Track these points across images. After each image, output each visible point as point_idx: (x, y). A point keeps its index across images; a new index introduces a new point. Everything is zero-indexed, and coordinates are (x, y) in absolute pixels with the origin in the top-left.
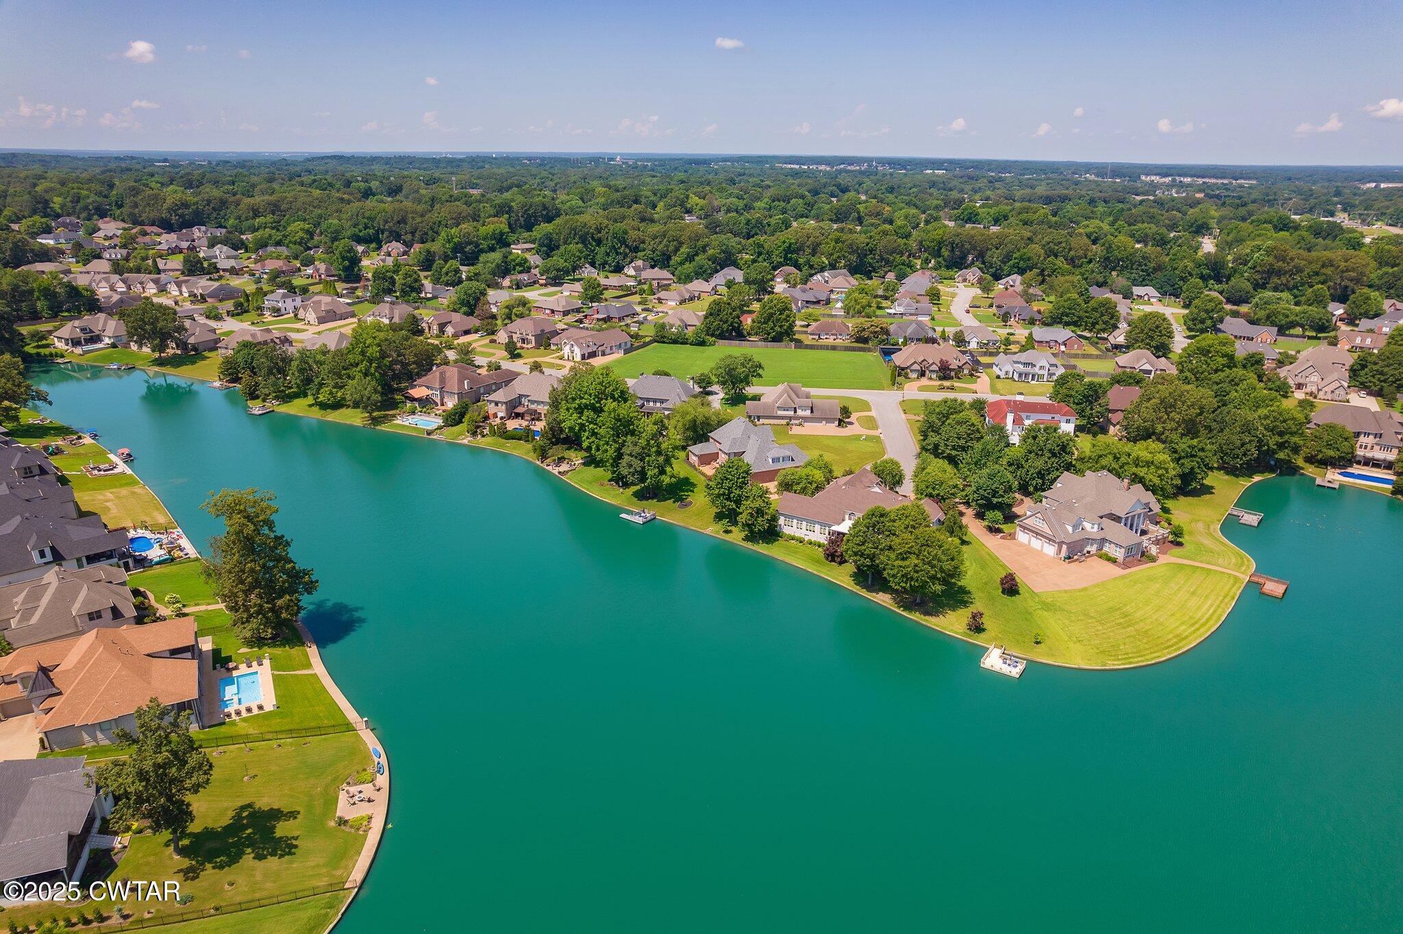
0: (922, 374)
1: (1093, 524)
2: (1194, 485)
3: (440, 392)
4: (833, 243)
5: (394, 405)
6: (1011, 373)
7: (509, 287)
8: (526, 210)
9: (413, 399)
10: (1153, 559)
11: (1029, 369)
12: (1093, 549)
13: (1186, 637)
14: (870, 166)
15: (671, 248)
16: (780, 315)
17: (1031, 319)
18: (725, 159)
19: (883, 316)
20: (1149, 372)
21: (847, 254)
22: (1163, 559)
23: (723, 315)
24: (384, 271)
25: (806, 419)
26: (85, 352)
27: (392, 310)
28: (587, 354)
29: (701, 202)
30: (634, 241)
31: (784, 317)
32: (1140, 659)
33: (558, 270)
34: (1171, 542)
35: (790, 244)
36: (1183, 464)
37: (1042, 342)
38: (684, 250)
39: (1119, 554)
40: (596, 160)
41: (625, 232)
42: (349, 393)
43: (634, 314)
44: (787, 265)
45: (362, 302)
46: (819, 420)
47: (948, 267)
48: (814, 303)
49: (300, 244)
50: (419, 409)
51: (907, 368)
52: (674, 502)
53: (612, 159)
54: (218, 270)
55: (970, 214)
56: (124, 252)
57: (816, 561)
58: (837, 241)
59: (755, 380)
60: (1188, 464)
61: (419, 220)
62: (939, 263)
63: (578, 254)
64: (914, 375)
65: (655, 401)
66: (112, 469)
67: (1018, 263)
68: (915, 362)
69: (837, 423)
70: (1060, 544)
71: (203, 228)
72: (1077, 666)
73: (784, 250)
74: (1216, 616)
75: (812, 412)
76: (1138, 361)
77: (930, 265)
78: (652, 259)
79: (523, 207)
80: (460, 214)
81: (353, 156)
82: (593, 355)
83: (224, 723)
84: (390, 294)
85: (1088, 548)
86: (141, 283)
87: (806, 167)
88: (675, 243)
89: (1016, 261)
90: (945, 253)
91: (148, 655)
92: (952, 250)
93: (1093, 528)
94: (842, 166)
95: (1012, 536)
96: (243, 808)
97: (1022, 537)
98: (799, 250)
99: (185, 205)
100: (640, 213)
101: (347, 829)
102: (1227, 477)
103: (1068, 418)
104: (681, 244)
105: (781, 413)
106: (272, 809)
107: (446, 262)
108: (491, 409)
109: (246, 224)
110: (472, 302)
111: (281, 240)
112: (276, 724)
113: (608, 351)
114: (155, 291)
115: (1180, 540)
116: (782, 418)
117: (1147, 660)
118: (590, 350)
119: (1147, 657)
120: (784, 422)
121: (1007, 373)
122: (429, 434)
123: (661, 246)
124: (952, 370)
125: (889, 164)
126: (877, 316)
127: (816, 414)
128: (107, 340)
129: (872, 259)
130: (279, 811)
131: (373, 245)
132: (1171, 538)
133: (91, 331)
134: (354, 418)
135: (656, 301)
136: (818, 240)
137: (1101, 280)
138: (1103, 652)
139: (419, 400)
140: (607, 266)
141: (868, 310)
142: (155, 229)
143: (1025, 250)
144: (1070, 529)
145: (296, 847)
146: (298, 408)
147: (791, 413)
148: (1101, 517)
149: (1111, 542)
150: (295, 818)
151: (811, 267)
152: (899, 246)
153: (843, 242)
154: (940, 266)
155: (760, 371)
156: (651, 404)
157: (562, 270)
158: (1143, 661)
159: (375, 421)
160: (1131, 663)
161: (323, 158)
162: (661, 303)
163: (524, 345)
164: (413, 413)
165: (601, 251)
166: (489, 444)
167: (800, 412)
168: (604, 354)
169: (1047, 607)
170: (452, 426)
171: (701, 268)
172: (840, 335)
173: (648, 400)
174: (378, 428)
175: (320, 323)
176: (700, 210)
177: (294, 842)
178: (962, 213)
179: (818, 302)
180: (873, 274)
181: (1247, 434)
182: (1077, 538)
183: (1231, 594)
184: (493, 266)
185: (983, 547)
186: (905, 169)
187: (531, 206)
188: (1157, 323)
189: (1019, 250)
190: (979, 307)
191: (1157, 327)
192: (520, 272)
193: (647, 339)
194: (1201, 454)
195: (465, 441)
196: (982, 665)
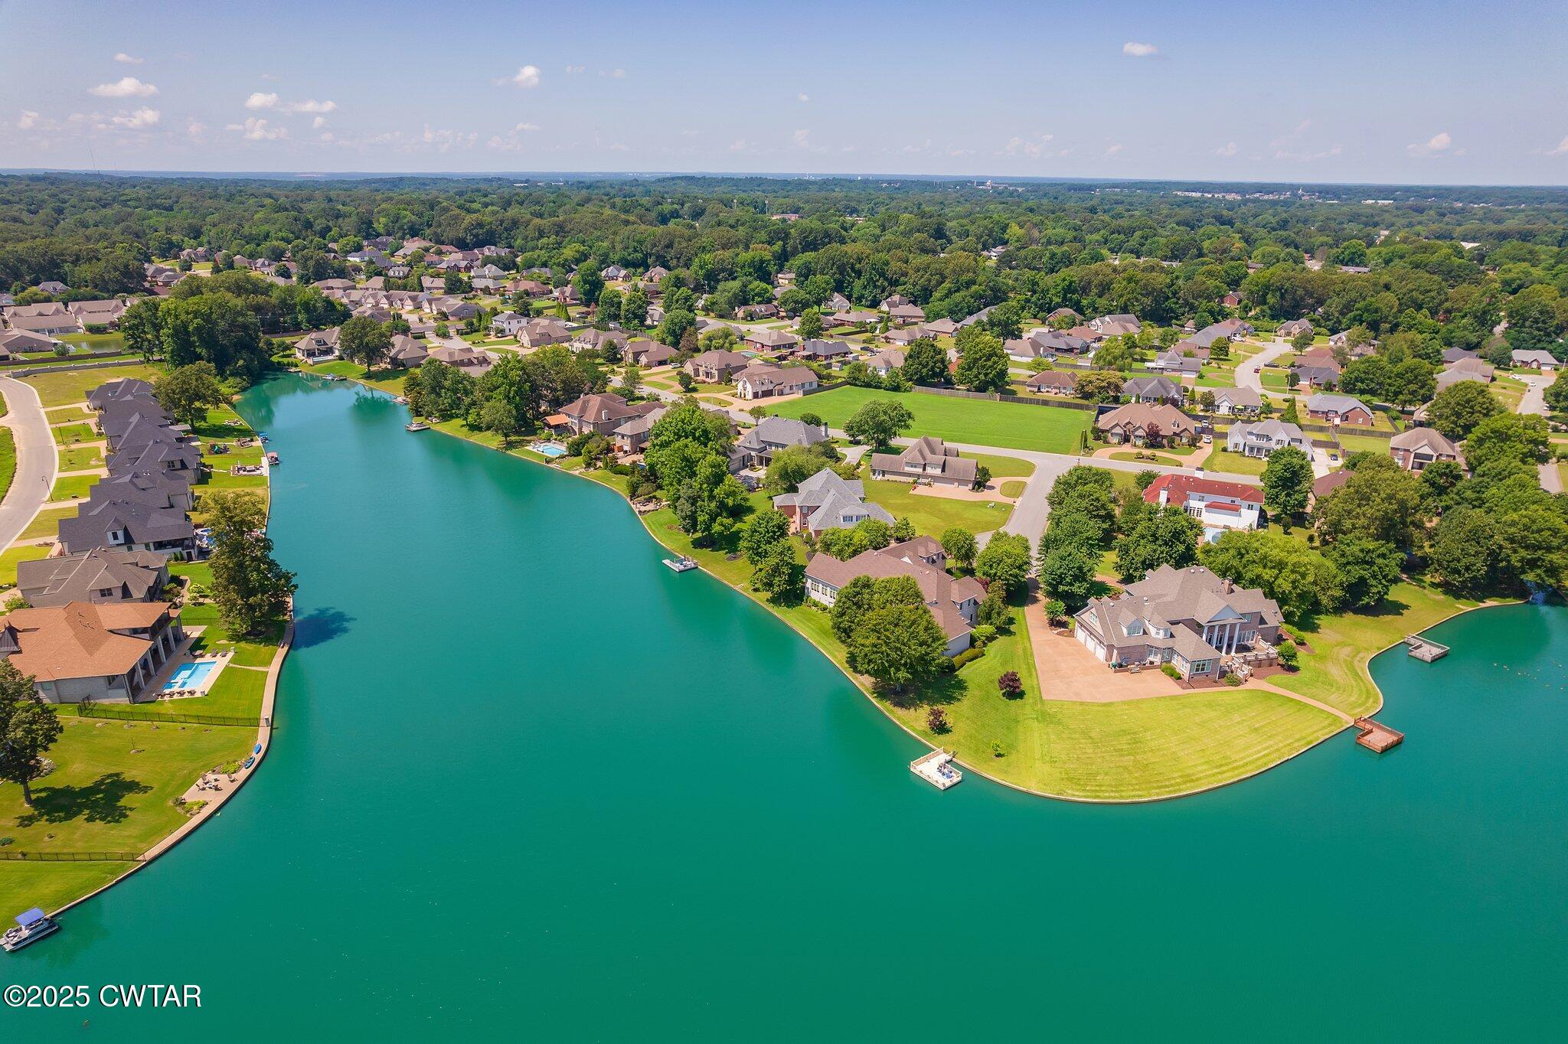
0: (1126, 439)
1: (1158, 629)
2: (1366, 600)
3: (579, 421)
4: (1125, 283)
5: (533, 431)
6: (1241, 447)
7: (743, 319)
8: (805, 237)
9: (550, 427)
10: (1237, 683)
11: (1263, 443)
12: (1157, 659)
13: (1198, 779)
14: (1295, 195)
15: (933, 283)
16: (985, 361)
17: (1327, 383)
18: (1115, 185)
19: (1138, 371)
20: (1430, 457)
21: (1140, 297)
22: (1253, 684)
23: (923, 358)
24: (611, 296)
25: (935, 478)
26: (315, 363)
27: (597, 336)
28: (760, 393)
29: (1021, 232)
30: (895, 273)
31: (989, 363)
32: (1112, 794)
33: (796, 302)
34: (1282, 666)
35: (1071, 283)
36: (1349, 572)
37: (1317, 412)
38: (946, 285)
39: (1183, 669)
40: (963, 184)
41: (887, 263)
42: (486, 414)
43: (847, 353)
44: (1066, 306)
45: (588, 327)
46: (950, 481)
47: (1273, 317)
48: (1066, 351)
49: (563, 266)
50: (554, 437)
51: (1108, 431)
52: (726, 553)
53: (983, 184)
54: (472, 289)
55: (1353, 253)
56: (406, 269)
57: (823, 632)
58: (1130, 280)
59: (902, 431)
60: (1357, 572)
61: (684, 244)
62: (1262, 311)
63: (824, 285)
64: (1115, 440)
65: (777, 445)
66: (254, 471)
67: (1361, 316)
68: (1117, 425)
69: (970, 486)
70: (1110, 648)
71: (493, 248)
72: (1025, 789)
73: (1063, 289)
74: (1264, 760)
75: (943, 470)
76: (1417, 441)
77: (1250, 314)
78: (912, 294)
79: (802, 232)
80: (729, 239)
81: (704, 178)
82: (768, 394)
83: (154, 702)
84: (615, 320)
85: (1151, 658)
86: (401, 300)
87: (1210, 196)
88: (937, 277)
89: (1359, 312)
90: (1271, 299)
91: (111, 631)
92: (1282, 296)
93: (1158, 633)
94: (1257, 195)
95: (1072, 633)
96: (110, 776)
97: (1081, 635)
98: (1085, 290)
99: (480, 225)
100: (920, 242)
101: (179, 809)
102: (1442, 597)
103: (1251, 503)
104: (943, 278)
105: (908, 469)
106: (133, 781)
107: (679, 288)
108: (618, 441)
109: (531, 244)
110: (678, 332)
111: (546, 261)
112: (194, 710)
113: (787, 390)
114: (411, 308)
115: (1294, 663)
116: (910, 475)
117: (1122, 797)
118: (765, 388)
119: (1123, 794)
120: (911, 480)
121: (1236, 445)
122: (547, 462)
123: (922, 280)
124: (1164, 437)
125: (1320, 192)
126: (1131, 370)
127: (947, 474)
128: (337, 353)
129: (1174, 303)
130: (138, 784)
131: (641, 270)
132: (1281, 661)
133: (325, 344)
134: (491, 441)
135: (884, 340)
136: (1107, 279)
137: (1473, 338)
138: (1070, 779)
139: (557, 427)
140: (864, 300)
141: (1119, 362)
142: (451, 248)
143: (1374, 300)
144: (1125, 631)
145: (126, 816)
146: (453, 428)
147: (920, 470)
148: (1173, 623)
149: (1179, 655)
150: (146, 792)
151: (1095, 310)
152: (1207, 289)
153: (1137, 283)
154: (1264, 316)
155: (910, 422)
156: (773, 448)
157: (801, 302)
158: (1115, 798)
159: (510, 445)
160: (1098, 797)
161: (673, 179)
162: (889, 342)
163: (708, 380)
164: (549, 440)
165: (858, 284)
166: (597, 477)
167: (929, 470)
168: (781, 393)
169: (1045, 717)
170: (575, 456)
171: (957, 306)
172: (1065, 388)
173: (770, 444)
174: (509, 452)
175: (533, 346)
176: (1016, 241)
177: (128, 813)
178: (1343, 253)
179: (1070, 350)
180: (1174, 321)
181: (1473, 543)
182: (1133, 642)
183: (1309, 739)
184: (730, 295)
185: (1026, 641)
186: (1339, 198)
187: (811, 233)
188: (1469, 396)
189: (1364, 299)
190: (1276, 367)
191: (1468, 401)
192: (759, 303)
193: (839, 381)
194: (1380, 561)
195: (577, 473)
196: (912, 769)
